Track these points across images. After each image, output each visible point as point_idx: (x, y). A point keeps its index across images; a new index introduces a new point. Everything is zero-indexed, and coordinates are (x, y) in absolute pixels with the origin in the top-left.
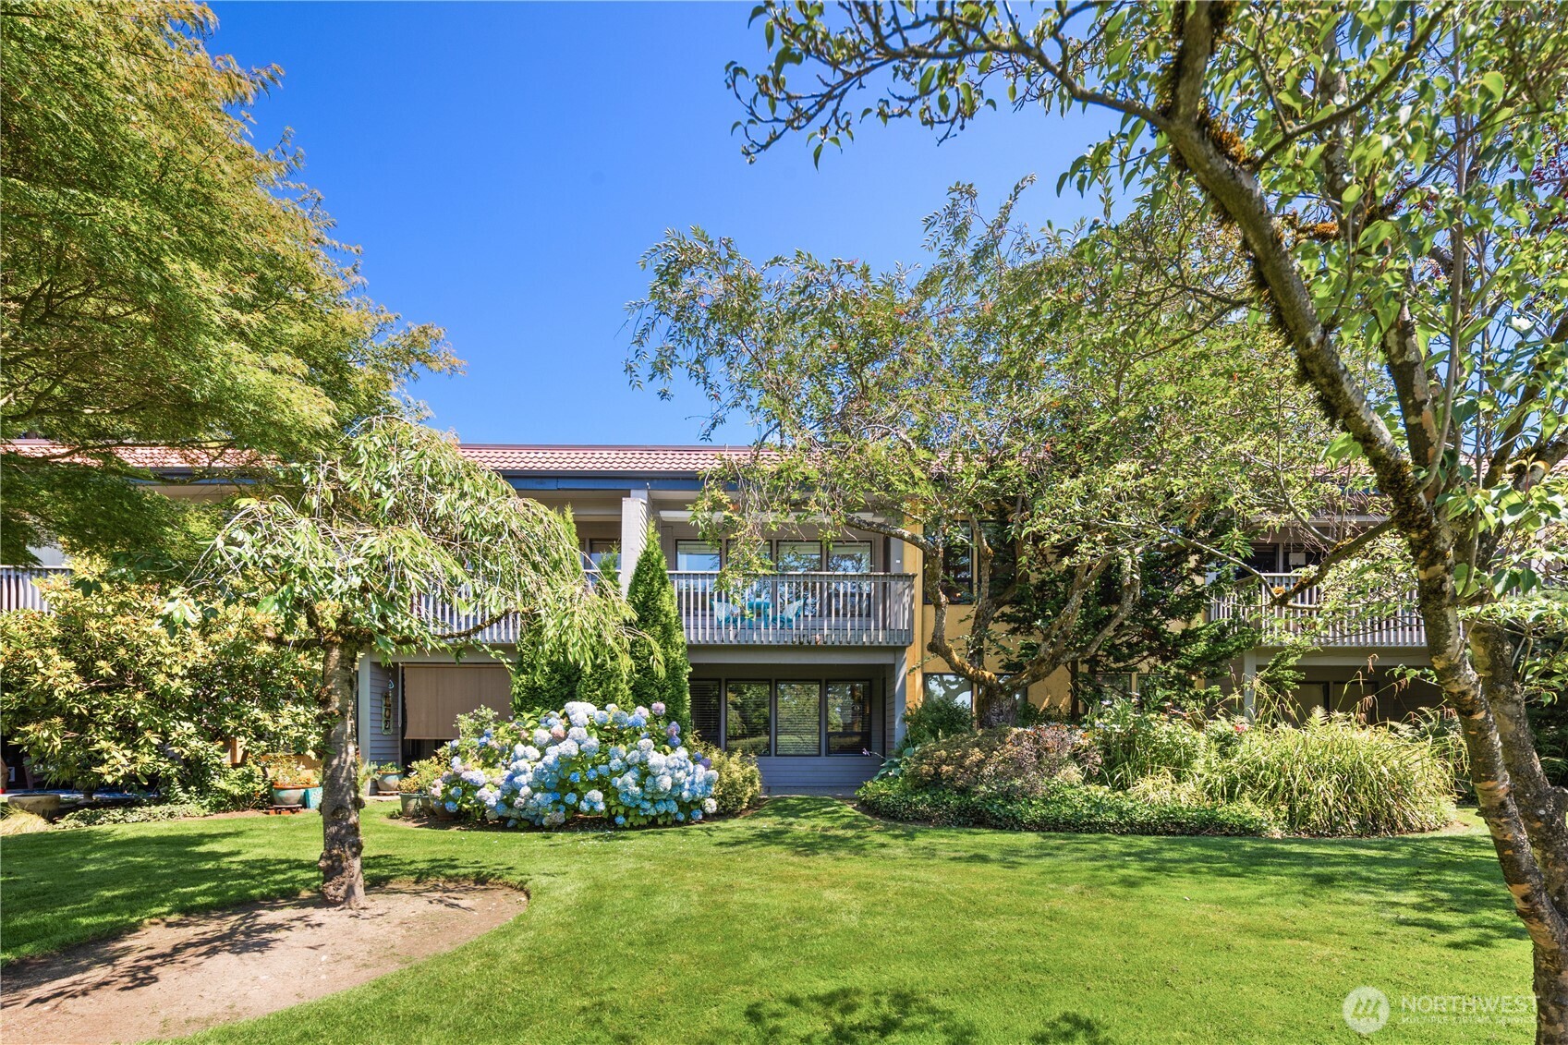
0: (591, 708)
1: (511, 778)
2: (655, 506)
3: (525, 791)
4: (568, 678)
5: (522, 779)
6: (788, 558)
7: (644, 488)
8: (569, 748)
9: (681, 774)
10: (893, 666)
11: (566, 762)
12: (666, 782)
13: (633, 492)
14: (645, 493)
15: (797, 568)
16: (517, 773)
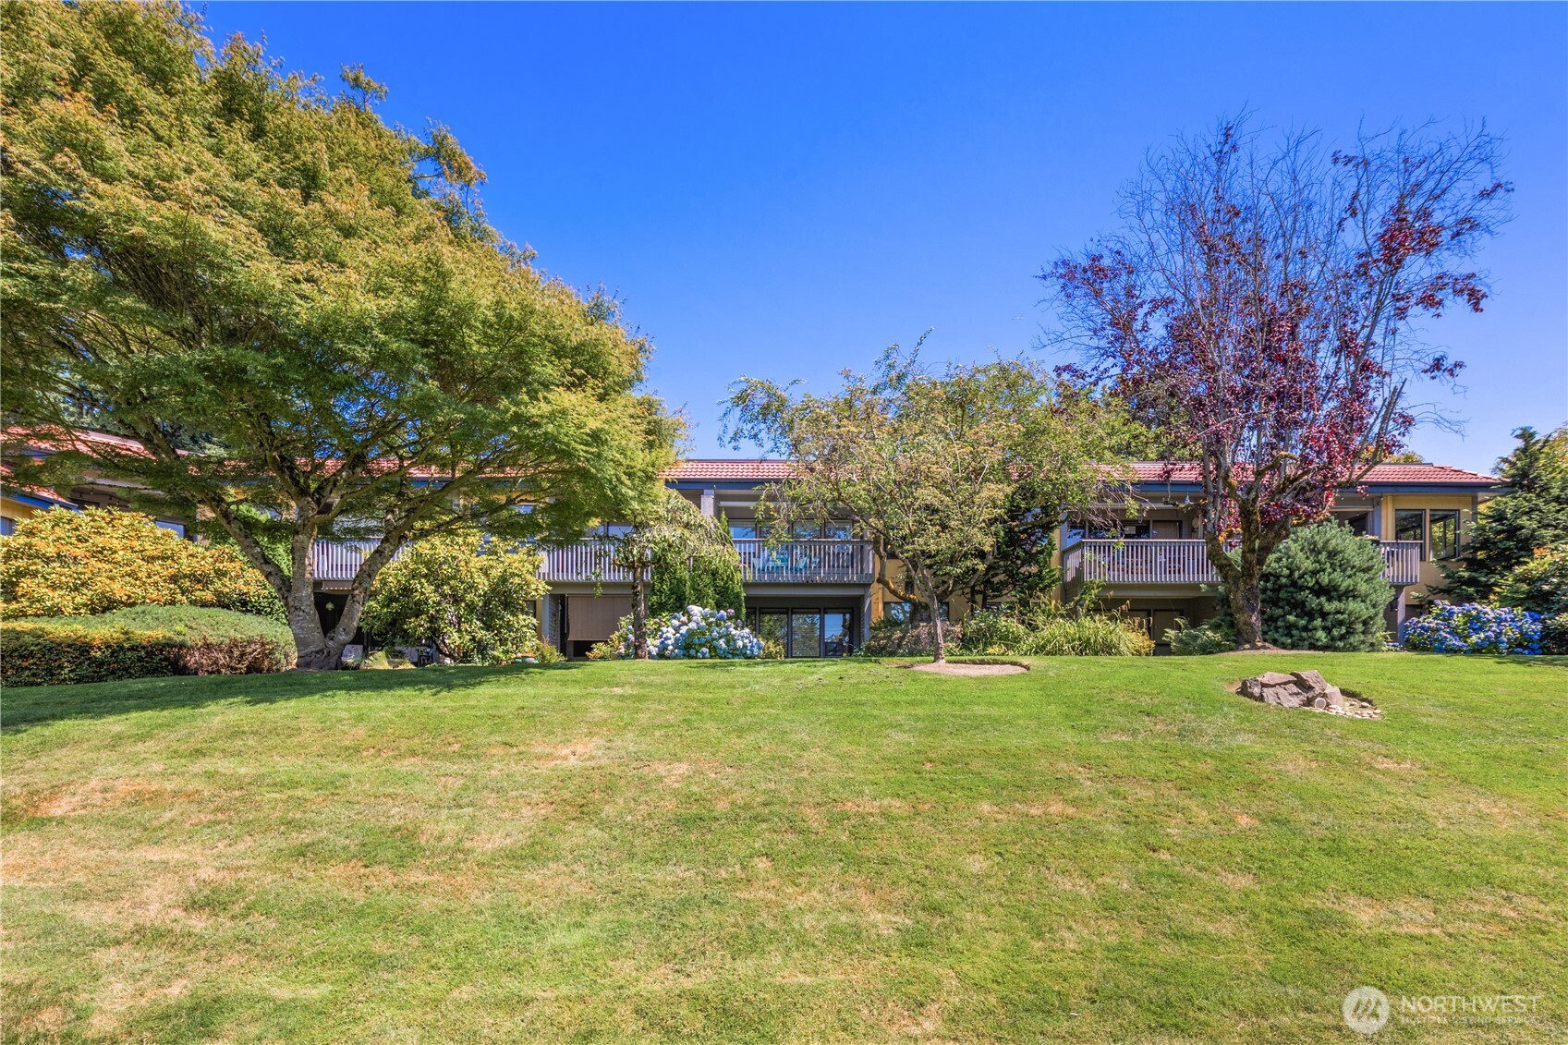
0: (701, 609)
1: (662, 642)
2: (718, 498)
3: (670, 648)
4: (679, 597)
5: (669, 642)
6: (798, 529)
7: (712, 488)
8: (692, 625)
9: (747, 641)
10: (863, 596)
11: (691, 633)
12: (740, 644)
13: (705, 491)
14: (713, 491)
15: (805, 536)
16: (667, 639)
